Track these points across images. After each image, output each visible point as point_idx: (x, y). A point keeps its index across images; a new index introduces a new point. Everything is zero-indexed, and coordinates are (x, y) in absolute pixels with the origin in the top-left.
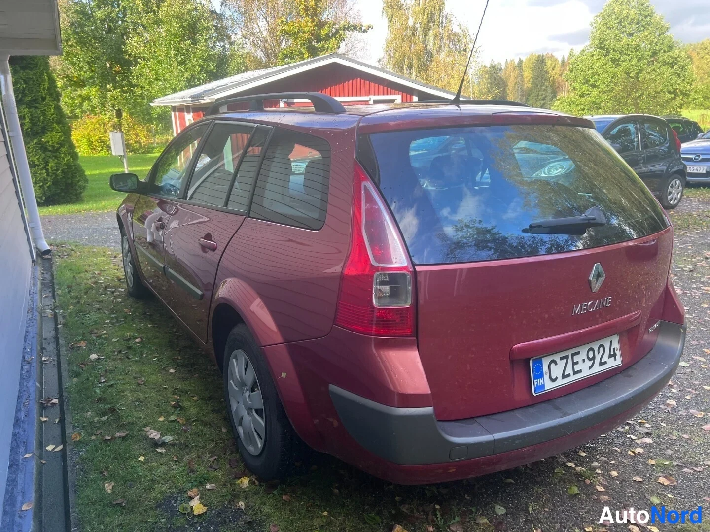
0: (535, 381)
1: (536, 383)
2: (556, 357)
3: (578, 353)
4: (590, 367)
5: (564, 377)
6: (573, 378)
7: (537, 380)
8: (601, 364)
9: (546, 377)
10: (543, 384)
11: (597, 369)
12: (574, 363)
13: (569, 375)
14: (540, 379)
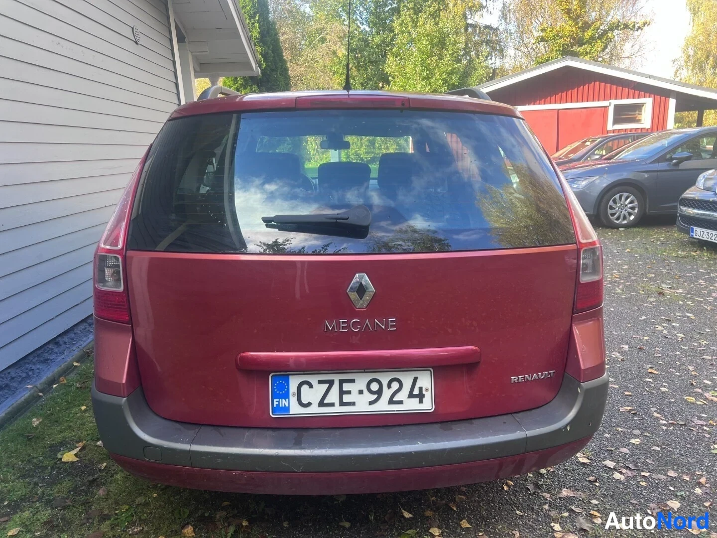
0: (275, 400)
1: (275, 403)
2: (313, 379)
3: (353, 381)
4: (371, 403)
5: (322, 404)
6: (337, 409)
7: (278, 400)
8: (391, 401)
9: (293, 400)
10: (287, 405)
11: (383, 406)
12: (342, 393)
13: (332, 405)
14: (284, 400)
